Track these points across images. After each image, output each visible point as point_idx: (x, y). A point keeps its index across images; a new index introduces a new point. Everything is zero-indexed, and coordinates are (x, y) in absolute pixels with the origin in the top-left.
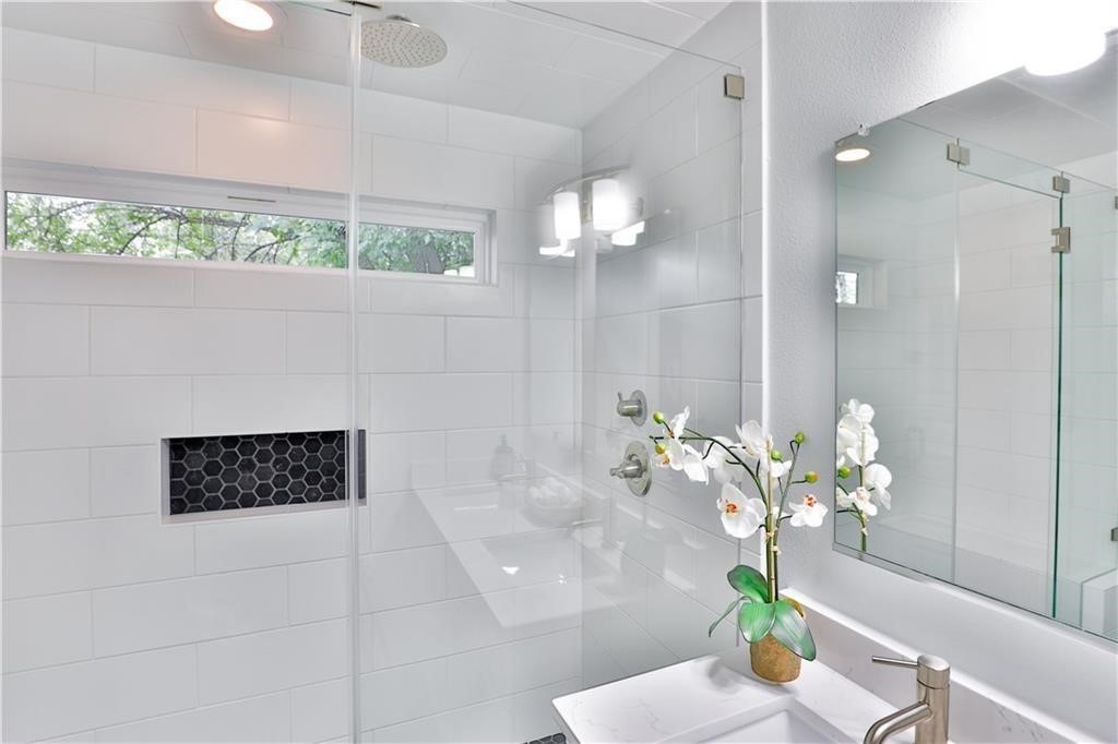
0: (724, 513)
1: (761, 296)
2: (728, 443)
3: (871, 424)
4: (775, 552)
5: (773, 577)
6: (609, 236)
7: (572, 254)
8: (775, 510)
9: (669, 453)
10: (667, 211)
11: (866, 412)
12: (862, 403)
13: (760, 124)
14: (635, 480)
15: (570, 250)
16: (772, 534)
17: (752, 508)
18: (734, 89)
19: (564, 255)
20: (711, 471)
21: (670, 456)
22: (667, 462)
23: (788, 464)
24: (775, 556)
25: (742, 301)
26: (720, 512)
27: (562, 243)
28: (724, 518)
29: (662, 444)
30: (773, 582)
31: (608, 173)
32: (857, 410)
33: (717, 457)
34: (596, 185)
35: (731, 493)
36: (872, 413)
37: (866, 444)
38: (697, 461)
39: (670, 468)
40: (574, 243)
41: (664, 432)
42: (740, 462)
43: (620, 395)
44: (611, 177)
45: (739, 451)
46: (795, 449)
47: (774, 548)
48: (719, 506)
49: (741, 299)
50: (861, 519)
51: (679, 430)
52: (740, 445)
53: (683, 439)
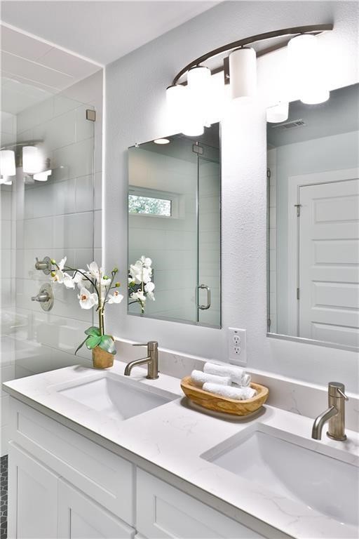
0: (81, 300)
1: (101, 210)
2: (83, 271)
3: (151, 267)
4: (102, 316)
6: (32, 176)
7: (10, 183)
8: (103, 299)
9: (57, 276)
10: (62, 167)
11: (148, 262)
12: (146, 257)
13: (102, 134)
14: (46, 302)
15: (9, 181)
16: (101, 308)
17: (93, 297)
18: (91, 116)
19: (6, 183)
20: (76, 284)
21: (58, 278)
22: (56, 280)
23: (110, 280)
24: (103, 318)
25: (94, 211)
26: (79, 300)
27: (4, 177)
28: (81, 302)
29: (54, 273)
31: (31, 143)
32: (145, 260)
33: (79, 277)
34: (24, 148)
35: (84, 292)
38: (70, 280)
39: (58, 283)
40: (11, 178)
41: (55, 268)
42: (88, 279)
43: (37, 259)
44: (33, 145)
45: (88, 274)
46: (114, 275)
47: (102, 314)
48: (79, 297)
49: (93, 211)
50: (141, 304)
51: (61, 266)
52: (88, 272)
53: (64, 271)
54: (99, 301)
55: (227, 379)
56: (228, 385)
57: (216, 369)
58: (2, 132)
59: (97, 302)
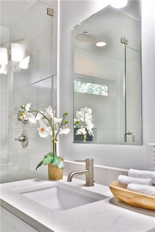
0: (40, 132)
2: (42, 112)
3: (91, 114)
4: (55, 143)
5: (55, 150)
8: (56, 132)
9: (24, 115)
12: (88, 108)
14: (24, 142)
16: (54, 138)
17: (48, 129)
20: (37, 121)
22: (24, 118)
23: (61, 119)
24: (55, 144)
26: (39, 131)
29: (22, 113)
30: (55, 152)
32: (87, 110)
33: (39, 116)
34: (12, 45)
35: (43, 125)
36: (91, 111)
37: (85, 116)
38: (33, 117)
42: (46, 117)
45: (45, 114)
46: (64, 116)
48: (39, 129)
51: (27, 108)
52: (46, 113)
53: (29, 112)
54: (53, 133)
55: (148, 180)
56: (150, 185)
57: (139, 173)
58: (1, 39)
59: (51, 134)
